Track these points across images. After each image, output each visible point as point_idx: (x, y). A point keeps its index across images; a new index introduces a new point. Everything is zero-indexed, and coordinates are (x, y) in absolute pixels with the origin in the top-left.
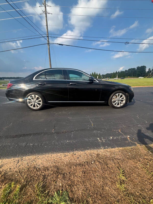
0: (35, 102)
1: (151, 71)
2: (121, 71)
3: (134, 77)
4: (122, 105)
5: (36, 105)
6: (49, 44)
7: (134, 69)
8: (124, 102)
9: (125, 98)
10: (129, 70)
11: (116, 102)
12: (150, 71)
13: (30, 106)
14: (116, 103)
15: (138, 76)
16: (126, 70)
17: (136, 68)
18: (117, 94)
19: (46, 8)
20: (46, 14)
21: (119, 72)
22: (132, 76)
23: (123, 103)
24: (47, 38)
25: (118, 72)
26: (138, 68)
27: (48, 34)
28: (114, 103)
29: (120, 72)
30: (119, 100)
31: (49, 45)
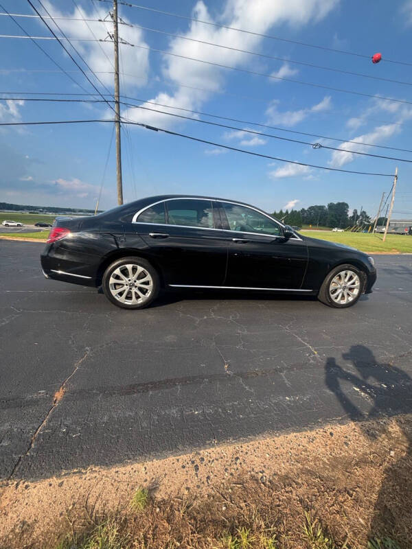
0: (133, 285)
1: (358, 217)
2: (292, 211)
3: (322, 228)
4: (351, 299)
5: (136, 293)
6: (119, 122)
7: (321, 208)
8: (356, 292)
9: (358, 284)
10: (311, 208)
11: (339, 291)
12: (355, 217)
13: (116, 297)
14: (338, 296)
15: (332, 225)
16: (303, 209)
17: (327, 207)
18: (343, 273)
19: (116, 26)
20: (116, 43)
21: (287, 212)
22: (316, 225)
23: (353, 295)
24: (116, 105)
25: (284, 212)
26: (331, 206)
27: (119, 97)
28: (332, 294)
29: (289, 212)
30: (344, 288)
31: (120, 126)
